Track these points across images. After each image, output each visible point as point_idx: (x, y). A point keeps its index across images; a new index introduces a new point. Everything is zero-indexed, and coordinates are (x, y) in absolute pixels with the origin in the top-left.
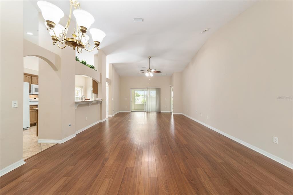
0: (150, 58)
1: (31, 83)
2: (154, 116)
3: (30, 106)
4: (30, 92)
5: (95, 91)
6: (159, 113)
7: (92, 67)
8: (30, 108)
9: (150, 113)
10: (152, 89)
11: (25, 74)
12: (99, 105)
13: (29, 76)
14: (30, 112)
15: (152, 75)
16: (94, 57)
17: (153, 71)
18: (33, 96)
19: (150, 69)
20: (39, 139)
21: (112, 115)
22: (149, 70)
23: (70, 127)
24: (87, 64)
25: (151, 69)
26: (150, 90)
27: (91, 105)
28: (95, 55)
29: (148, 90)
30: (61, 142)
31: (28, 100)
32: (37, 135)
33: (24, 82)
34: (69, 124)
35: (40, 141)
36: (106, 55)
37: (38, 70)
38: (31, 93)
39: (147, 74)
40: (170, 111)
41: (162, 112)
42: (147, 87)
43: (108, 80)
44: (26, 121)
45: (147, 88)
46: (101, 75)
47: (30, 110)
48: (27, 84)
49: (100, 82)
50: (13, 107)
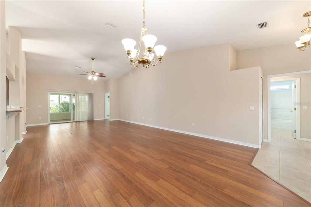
0: (93, 59)
6: (91, 122)
9: (80, 122)
10: (83, 94)
15: (95, 78)
17: (97, 74)
19: (93, 71)
22: (93, 73)
25: (96, 73)
29: (78, 95)
40: (104, 118)
41: (95, 120)
42: (75, 91)
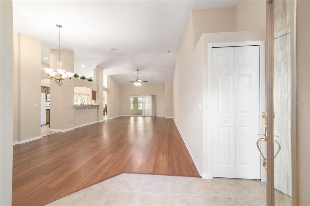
0: (138, 70)
1: (47, 93)
2: (149, 120)
3: (46, 109)
4: (46, 99)
5: (94, 98)
7: (90, 80)
8: (46, 111)
9: (147, 117)
11: (42, 87)
12: (96, 109)
13: (45, 88)
14: (46, 114)
16: (94, 71)
17: (140, 81)
18: (48, 102)
20: (51, 129)
21: (110, 118)
23: (69, 122)
24: (86, 78)
26: (147, 97)
27: (88, 108)
28: (94, 70)
29: (145, 97)
30: (63, 131)
31: (44, 105)
32: (50, 127)
33: (41, 92)
34: (70, 120)
35: (51, 130)
36: (103, 70)
37: (50, 83)
38: (47, 101)
39: (136, 84)
41: (157, 116)
43: (105, 89)
44: (43, 121)
45: (144, 95)
46: (98, 86)
47: (46, 112)
48: (43, 95)
49: (97, 91)
50: (36, 107)
